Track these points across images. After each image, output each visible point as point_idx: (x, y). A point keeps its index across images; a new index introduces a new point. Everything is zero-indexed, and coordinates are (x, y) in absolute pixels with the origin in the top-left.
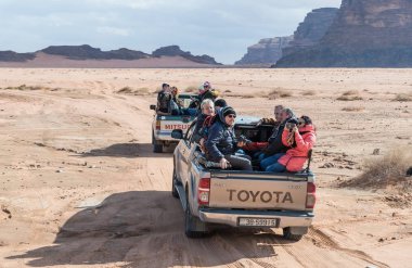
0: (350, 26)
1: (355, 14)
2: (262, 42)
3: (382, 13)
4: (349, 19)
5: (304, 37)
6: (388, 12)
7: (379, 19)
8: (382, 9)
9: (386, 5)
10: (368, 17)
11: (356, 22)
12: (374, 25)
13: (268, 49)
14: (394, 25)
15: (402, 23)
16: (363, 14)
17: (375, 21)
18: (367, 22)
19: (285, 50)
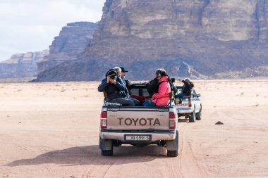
0: (116, 37)
1: (120, 25)
2: (14, 57)
3: (149, 24)
4: (115, 30)
5: (60, 51)
6: (155, 23)
7: (146, 30)
8: (148, 19)
9: (153, 16)
10: (133, 27)
11: (122, 33)
12: (141, 36)
13: (20, 64)
14: (161, 36)
15: (169, 34)
16: (129, 24)
17: (142, 31)
18: (133, 33)
19: (40, 65)
